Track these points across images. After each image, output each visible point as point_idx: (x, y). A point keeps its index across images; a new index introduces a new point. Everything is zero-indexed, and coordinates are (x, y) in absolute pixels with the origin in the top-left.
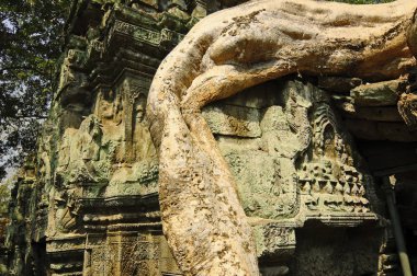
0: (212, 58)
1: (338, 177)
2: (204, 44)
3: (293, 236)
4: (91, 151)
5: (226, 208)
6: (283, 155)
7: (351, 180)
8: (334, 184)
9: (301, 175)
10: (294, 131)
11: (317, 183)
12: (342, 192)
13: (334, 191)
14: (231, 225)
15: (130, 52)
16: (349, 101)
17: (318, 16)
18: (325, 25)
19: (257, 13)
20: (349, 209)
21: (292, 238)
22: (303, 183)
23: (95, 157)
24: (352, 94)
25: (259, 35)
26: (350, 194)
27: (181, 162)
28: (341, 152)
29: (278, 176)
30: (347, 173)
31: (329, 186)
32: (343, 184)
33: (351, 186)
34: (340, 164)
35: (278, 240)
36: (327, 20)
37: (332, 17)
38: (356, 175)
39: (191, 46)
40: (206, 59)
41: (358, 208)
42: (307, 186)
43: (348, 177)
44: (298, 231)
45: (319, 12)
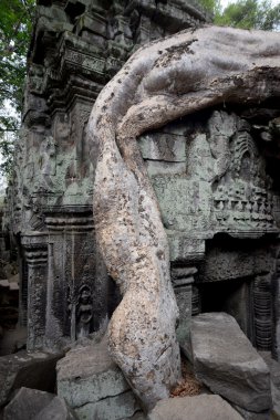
0: (146, 88)
1: (249, 198)
2: (140, 74)
3: (203, 246)
4: (49, 168)
5: (146, 224)
6: (202, 179)
7: (260, 200)
8: (244, 203)
9: (217, 196)
10: (214, 157)
11: (230, 203)
12: (251, 211)
13: (243, 210)
14: (149, 237)
15: (79, 80)
16: (266, 131)
17: (249, 47)
18: (254, 56)
19: (190, 43)
20: (254, 224)
21: (202, 248)
22: (218, 202)
23: (52, 172)
24: (270, 125)
25: (189, 67)
26: (258, 212)
27: (111, 185)
28: (255, 175)
29: (196, 196)
30: (258, 194)
31: (240, 205)
32: (253, 203)
33: (259, 205)
34: (252, 186)
35: (190, 249)
36: (257, 51)
37: (262, 48)
38: (265, 195)
39: (127, 77)
40: (141, 89)
41: (263, 224)
42: (221, 205)
43: (258, 198)
44: (208, 242)
45: (251, 42)
